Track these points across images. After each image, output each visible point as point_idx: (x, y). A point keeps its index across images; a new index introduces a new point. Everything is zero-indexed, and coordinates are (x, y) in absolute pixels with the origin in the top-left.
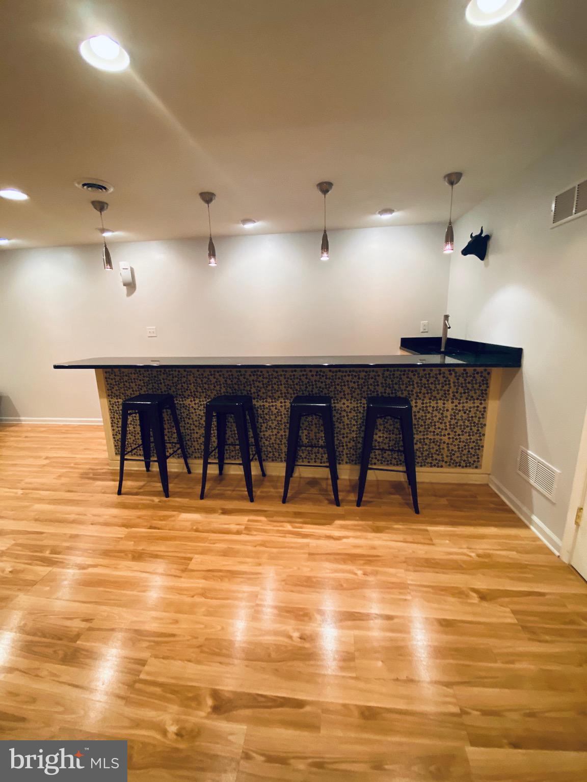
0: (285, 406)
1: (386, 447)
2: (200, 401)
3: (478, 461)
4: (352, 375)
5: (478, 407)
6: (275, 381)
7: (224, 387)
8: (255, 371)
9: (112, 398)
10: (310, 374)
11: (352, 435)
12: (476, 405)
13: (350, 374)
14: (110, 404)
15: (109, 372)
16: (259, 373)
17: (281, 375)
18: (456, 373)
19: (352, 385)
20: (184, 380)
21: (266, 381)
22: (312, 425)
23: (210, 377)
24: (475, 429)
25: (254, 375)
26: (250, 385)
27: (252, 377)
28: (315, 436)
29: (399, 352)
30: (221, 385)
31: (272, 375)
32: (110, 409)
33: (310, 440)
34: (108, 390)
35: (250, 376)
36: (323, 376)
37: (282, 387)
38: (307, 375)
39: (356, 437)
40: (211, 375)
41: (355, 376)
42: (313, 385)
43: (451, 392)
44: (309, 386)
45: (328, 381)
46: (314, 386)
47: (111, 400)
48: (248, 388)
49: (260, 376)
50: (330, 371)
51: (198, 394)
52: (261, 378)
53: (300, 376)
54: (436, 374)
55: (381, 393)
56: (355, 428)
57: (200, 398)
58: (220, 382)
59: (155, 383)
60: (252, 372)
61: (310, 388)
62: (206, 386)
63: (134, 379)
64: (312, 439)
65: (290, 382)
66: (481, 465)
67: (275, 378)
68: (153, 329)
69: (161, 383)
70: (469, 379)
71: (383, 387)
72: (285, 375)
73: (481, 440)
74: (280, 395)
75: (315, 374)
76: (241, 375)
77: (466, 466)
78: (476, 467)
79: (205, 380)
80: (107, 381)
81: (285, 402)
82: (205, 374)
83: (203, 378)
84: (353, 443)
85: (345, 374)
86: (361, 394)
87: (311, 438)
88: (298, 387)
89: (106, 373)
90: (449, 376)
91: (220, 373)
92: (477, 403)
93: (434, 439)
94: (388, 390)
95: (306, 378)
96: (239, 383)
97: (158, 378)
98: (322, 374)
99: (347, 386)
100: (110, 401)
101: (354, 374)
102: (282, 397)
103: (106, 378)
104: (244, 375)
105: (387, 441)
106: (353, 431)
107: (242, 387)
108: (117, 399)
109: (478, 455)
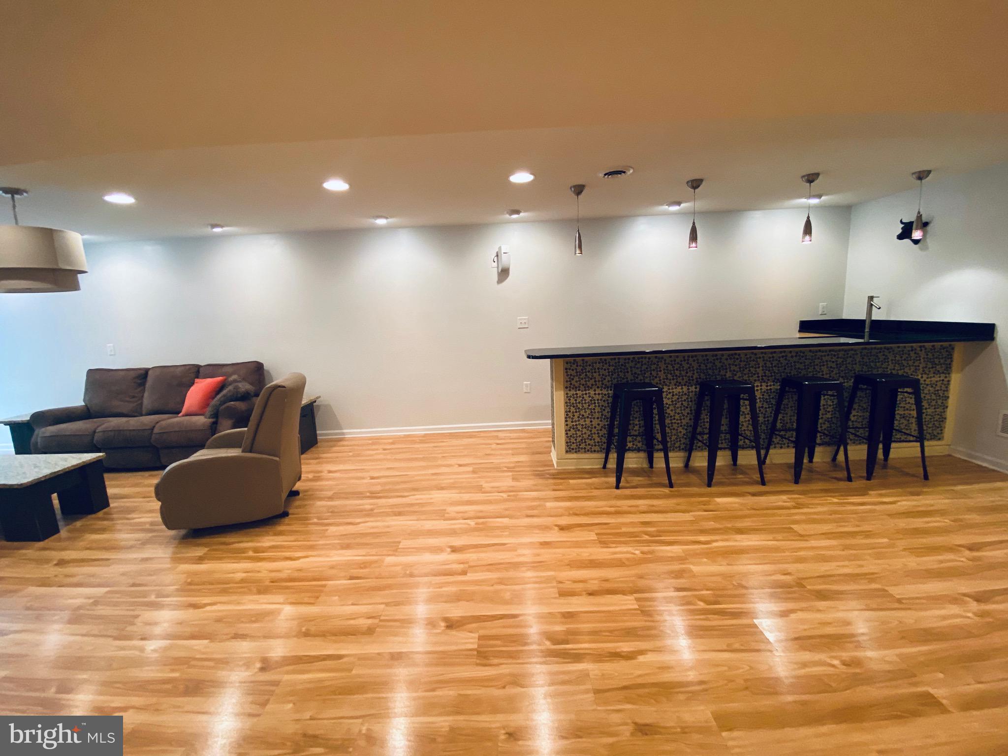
0: (761, 389)
1: (859, 425)
2: (669, 389)
3: (942, 433)
4: (832, 355)
5: (943, 380)
6: (752, 363)
7: (697, 372)
8: (732, 355)
9: (570, 390)
10: (790, 355)
11: (827, 416)
12: (941, 379)
13: (830, 353)
14: (567, 397)
15: (570, 363)
16: (737, 357)
17: (760, 358)
18: (926, 349)
19: (830, 364)
20: (653, 367)
21: (742, 364)
22: (788, 408)
23: (683, 363)
24: (940, 402)
25: (731, 359)
26: (726, 369)
27: (729, 360)
28: (790, 419)
29: (798, 335)
30: (694, 370)
31: (751, 357)
32: (566, 403)
33: (784, 424)
34: (567, 381)
35: (727, 359)
36: (803, 357)
37: (760, 371)
38: (786, 356)
39: (831, 418)
40: (685, 361)
41: (835, 355)
42: (792, 366)
43: (920, 368)
44: (788, 367)
45: (807, 362)
46: (793, 368)
47: (569, 392)
48: (722, 373)
49: (737, 359)
50: (810, 351)
51: (667, 382)
52: (737, 362)
53: (780, 358)
54: (909, 351)
55: (858, 371)
56: (830, 409)
57: (669, 386)
58: (693, 367)
59: (621, 371)
60: (729, 356)
61: (788, 370)
62: (677, 373)
63: (598, 369)
64: (787, 423)
65: (768, 364)
66: (943, 437)
67: (754, 361)
68: (525, 319)
69: (628, 372)
70: (936, 355)
71: (860, 365)
72: (763, 357)
73: (944, 412)
74: (757, 379)
75: (794, 354)
76: (717, 359)
77: (931, 439)
78: (939, 439)
79: (677, 366)
80: (567, 372)
81: (761, 386)
82: (678, 360)
83: (675, 364)
84: (827, 424)
85: (824, 354)
86: (839, 373)
87: (785, 422)
88: (775, 369)
89: (567, 363)
90: (920, 352)
91: (694, 358)
92: (943, 376)
93: (904, 414)
94: (865, 368)
95: (786, 359)
96: (714, 368)
97: (625, 366)
98: (802, 354)
99: (825, 366)
100: (567, 394)
101: (833, 353)
102: (759, 380)
103: (566, 369)
104: (721, 359)
105: (860, 420)
106: (829, 412)
107: (716, 372)
108: (576, 391)
109: (941, 427)
